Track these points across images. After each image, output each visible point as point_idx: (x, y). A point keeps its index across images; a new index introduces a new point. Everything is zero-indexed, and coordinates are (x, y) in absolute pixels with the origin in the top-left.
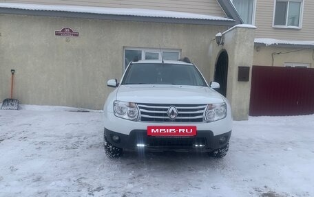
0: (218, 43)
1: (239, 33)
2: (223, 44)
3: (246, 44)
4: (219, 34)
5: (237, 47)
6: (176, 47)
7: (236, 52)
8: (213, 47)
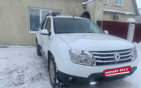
0: (84, 8)
1: (97, 3)
2: (86, 8)
3: (100, 9)
4: (84, 3)
5: (96, 10)
6: (60, 9)
7: (96, 13)
8: (78, 10)
